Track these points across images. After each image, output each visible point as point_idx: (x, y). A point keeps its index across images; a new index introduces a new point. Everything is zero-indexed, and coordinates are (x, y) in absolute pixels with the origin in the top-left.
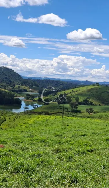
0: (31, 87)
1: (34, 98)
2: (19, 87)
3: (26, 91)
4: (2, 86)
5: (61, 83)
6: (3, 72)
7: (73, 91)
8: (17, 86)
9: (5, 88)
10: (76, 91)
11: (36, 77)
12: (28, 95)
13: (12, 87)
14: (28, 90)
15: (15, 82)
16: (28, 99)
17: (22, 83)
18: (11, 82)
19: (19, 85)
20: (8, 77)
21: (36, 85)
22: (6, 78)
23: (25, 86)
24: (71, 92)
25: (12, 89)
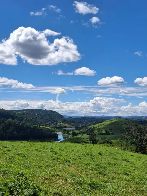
0: (70, 124)
1: (69, 132)
2: (60, 124)
3: (65, 127)
4: (47, 125)
5: (95, 119)
6: (49, 114)
7: (100, 125)
8: (59, 124)
9: (49, 126)
10: (103, 125)
11: (77, 116)
12: (65, 130)
13: (54, 125)
14: (67, 126)
15: (58, 121)
16: (64, 133)
17: (63, 121)
18: (55, 121)
19: (61, 123)
20: (52, 118)
21: (73, 122)
22: (51, 118)
23: (65, 123)
24: (98, 126)
25: (55, 126)
